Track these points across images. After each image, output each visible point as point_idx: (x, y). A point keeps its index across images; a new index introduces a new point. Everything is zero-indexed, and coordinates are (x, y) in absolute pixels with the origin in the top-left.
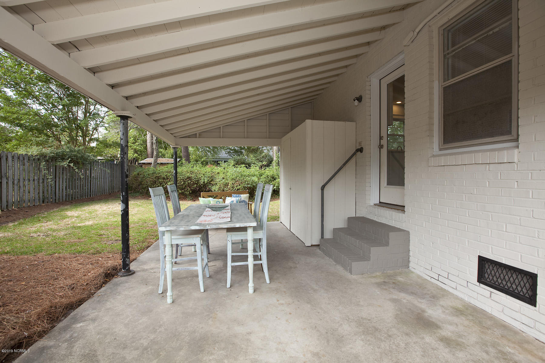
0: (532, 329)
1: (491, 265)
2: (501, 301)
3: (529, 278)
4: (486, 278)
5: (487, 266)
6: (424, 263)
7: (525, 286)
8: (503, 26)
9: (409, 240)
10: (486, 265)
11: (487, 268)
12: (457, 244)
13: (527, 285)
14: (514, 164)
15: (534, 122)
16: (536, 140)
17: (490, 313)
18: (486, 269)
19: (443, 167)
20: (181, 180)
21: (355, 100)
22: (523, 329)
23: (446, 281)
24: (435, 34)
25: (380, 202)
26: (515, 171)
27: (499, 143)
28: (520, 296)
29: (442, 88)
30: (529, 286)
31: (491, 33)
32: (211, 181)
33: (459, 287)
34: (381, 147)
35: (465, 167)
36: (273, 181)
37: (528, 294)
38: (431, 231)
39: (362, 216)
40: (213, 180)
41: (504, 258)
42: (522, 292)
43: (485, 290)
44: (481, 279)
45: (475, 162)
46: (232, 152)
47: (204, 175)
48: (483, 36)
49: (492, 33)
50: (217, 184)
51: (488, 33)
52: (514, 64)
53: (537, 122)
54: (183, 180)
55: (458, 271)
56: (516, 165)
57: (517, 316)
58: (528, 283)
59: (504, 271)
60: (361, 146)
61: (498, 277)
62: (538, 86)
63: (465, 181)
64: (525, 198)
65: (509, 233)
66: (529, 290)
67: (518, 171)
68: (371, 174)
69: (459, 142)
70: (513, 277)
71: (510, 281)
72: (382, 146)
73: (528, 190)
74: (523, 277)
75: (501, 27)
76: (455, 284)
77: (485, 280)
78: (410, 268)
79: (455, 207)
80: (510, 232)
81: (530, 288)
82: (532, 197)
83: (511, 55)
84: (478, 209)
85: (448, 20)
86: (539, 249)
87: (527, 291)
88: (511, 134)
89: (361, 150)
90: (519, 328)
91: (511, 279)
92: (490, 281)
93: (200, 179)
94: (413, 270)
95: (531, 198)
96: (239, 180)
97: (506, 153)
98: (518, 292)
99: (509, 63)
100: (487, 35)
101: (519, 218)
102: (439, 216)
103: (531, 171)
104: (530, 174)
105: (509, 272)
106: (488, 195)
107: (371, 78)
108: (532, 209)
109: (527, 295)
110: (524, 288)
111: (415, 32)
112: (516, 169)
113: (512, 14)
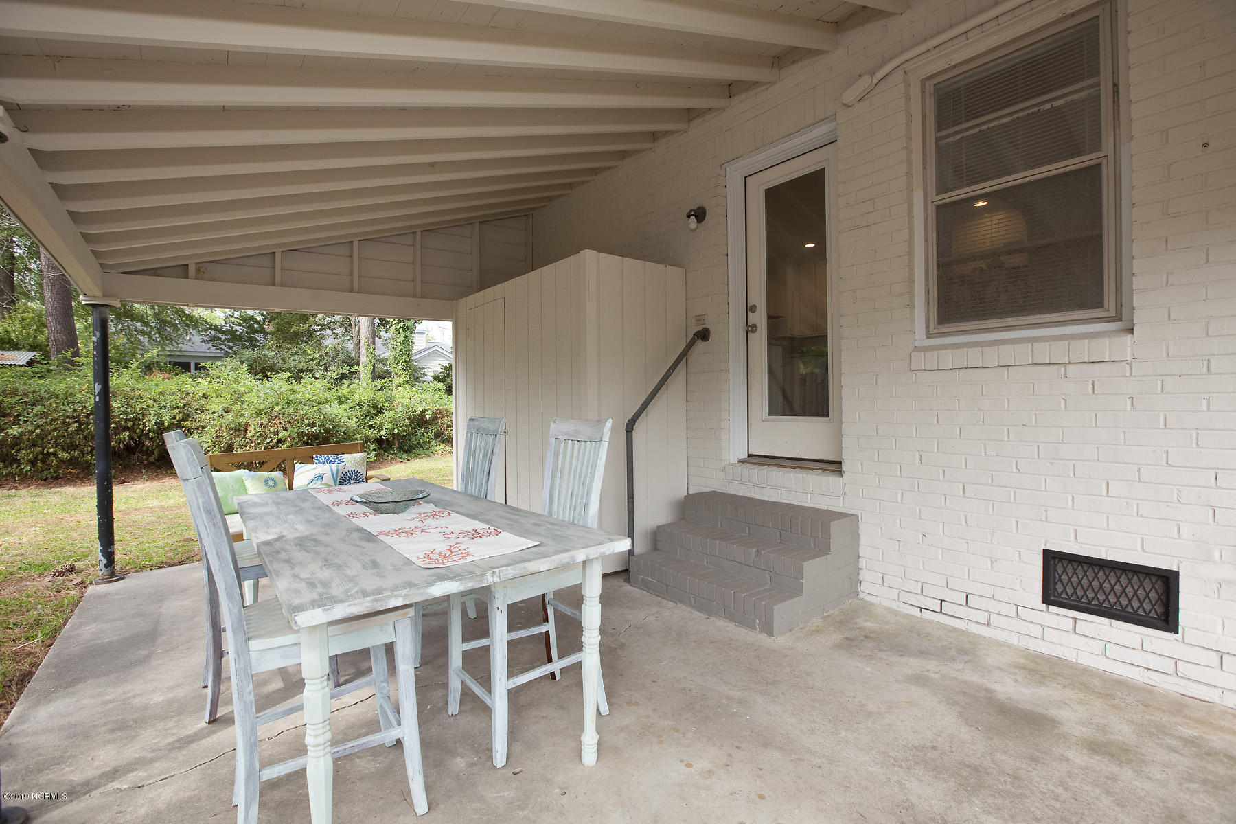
0: (1168, 676)
1: (1070, 566)
2: (1100, 634)
3: (1157, 581)
4: (1058, 593)
5: (1060, 569)
6: (900, 580)
7: (1147, 596)
8: (1075, 97)
9: (859, 535)
10: (1058, 567)
11: (1060, 573)
12: (989, 531)
13: (1153, 595)
14: (1124, 363)
15: (1167, 284)
16: (1172, 318)
17: (1074, 661)
18: (1058, 573)
19: (951, 371)
20: (68, 417)
21: (689, 216)
22: (1151, 679)
23: (961, 612)
24: (915, 90)
25: (749, 455)
26: (1126, 378)
27: (1074, 324)
28: (1140, 617)
29: (934, 207)
30: (1157, 596)
31: (1047, 106)
32: (184, 419)
33: (995, 620)
34: (751, 329)
35: (1006, 371)
36: (376, 415)
37: (1156, 612)
38: (918, 510)
39: (709, 490)
40: (188, 416)
41: (1103, 549)
42: (1141, 609)
43: (1061, 617)
44: (1050, 597)
45: (1033, 360)
46: (223, 337)
47: (155, 401)
48: (1030, 111)
49: (1050, 107)
50: (204, 427)
51: (1041, 107)
52: (1107, 173)
53: (1172, 285)
54: (74, 417)
55: (993, 587)
56: (1127, 366)
57: (1138, 657)
58: (1153, 590)
59: (1101, 574)
60: (704, 326)
61: (1085, 588)
62: (1174, 217)
63: (1008, 399)
64: (1150, 428)
65: (1114, 499)
66: (1156, 603)
67: (1132, 378)
68: (731, 392)
69: (978, 320)
70: (1120, 582)
71: (1114, 592)
72: (754, 326)
73: (1156, 413)
74: (1142, 580)
75: (1069, 98)
76: (986, 613)
77: (1056, 597)
78: (862, 595)
79: (983, 453)
80: (1117, 496)
81: (1159, 598)
82: (1165, 426)
83: (1098, 154)
84: (1040, 454)
85: (947, 66)
86: (1181, 523)
87: (1153, 606)
88: (1102, 307)
89: (704, 335)
90: (1141, 679)
91: (1117, 588)
92: (1070, 598)
93: (144, 415)
94: (869, 598)
95: (1163, 427)
96: (281, 416)
97: (1108, 343)
98: (1133, 609)
99: (1094, 171)
100: (1039, 110)
101: (1135, 468)
102: (941, 476)
103: (1161, 378)
104: (1159, 383)
105: (1112, 574)
106: (1064, 427)
107: (728, 170)
108: (1164, 449)
109: (1152, 614)
110: (1147, 600)
111: (874, 78)
112: (1128, 374)
113: (1099, 75)
